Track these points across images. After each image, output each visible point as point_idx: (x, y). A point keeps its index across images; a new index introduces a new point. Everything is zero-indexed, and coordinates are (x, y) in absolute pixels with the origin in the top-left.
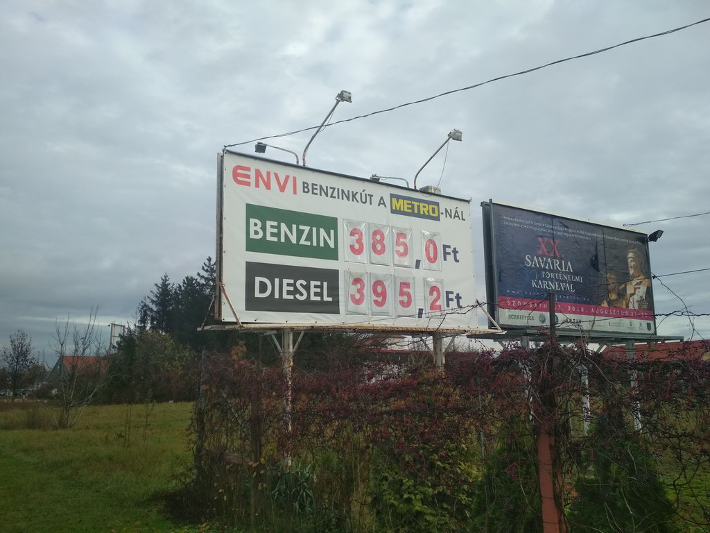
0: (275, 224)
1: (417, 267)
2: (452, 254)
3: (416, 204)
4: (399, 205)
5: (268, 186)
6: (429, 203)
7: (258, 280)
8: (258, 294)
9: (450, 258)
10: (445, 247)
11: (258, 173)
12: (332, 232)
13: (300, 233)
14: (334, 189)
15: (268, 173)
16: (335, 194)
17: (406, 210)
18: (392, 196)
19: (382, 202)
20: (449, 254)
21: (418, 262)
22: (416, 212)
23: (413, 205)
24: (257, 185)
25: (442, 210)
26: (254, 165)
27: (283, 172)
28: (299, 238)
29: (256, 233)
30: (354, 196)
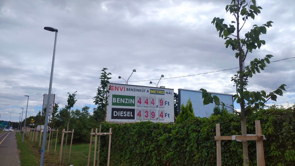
0: (119, 99)
1: (157, 107)
2: (168, 103)
3: (157, 91)
4: (153, 92)
5: (118, 90)
6: (161, 90)
7: (114, 112)
8: (114, 115)
9: (167, 104)
10: (165, 102)
11: (116, 87)
12: (134, 99)
13: (125, 100)
14: (135, 89)
15: (118, 87)
16: (135, 90)
17: (155, 93)
18: (151, 89)
19: (148, 91)
20: (167, 103)
21: (157, 106)
22: (157, 93)
23: (157, 92)
24: (115, 90)
25: (165, 92)
26: (114, 86)
27: (121, 87)
28: (125, 102)
29: (115, 101)
30: (140, 90)
